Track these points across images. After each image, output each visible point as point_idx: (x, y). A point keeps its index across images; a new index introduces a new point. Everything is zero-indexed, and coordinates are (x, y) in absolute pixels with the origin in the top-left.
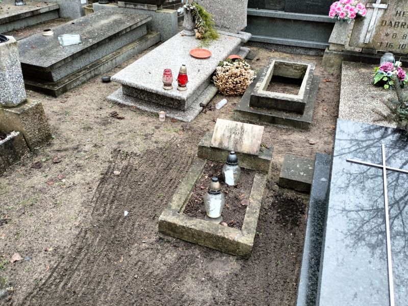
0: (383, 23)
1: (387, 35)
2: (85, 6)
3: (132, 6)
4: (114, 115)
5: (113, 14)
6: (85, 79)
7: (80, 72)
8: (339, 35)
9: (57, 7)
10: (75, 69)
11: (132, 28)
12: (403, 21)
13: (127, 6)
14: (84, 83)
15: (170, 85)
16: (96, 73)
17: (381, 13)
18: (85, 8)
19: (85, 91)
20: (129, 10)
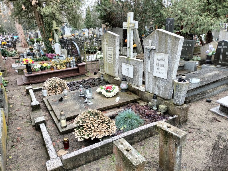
2: (198, 66)
3: (225, 68)
4: (215, 119)
5: (214, 70)
6: (198, 99)
7: (197, 95)
10: (194, 94)
11: (225, 78)
13: (222, 67)
14: (198, 100)
16: (204, 97)
18: (197, 66)
19: (198, 104)
20: (222, 69)
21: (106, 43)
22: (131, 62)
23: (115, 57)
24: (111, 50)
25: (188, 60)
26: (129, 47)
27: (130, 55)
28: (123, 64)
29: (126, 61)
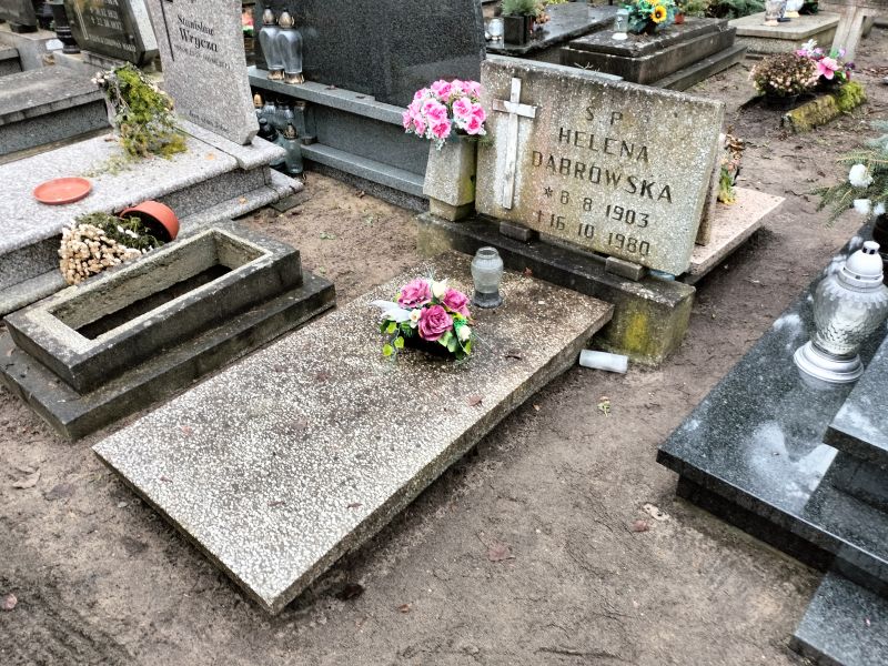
0: (534, 157)
1: (548, 192)
8: (440, 180)
9: (15, 55)
12: (577, 158)
17: (526, 128)
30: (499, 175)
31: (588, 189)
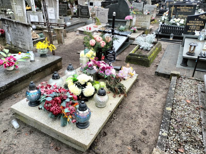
0: (137, 21)
1: (138, 23)
5: (77, 20)
8: (128, 24)
12: (140, 20)
13: (81, 18)
14: (71, 32)
15: (88, 30)
16: (74, 30)
17: (136, 19)
18: (70, 19)
21: (14, 3)
22: (36, 14)
23: (24, 12)
24: (20, 8)
25: (66, 16)
26: (33, 6)
27: (34, 10)
28: (30, 15)
29: (32, 14)
30: (133, 23)
31: (141, 22)
